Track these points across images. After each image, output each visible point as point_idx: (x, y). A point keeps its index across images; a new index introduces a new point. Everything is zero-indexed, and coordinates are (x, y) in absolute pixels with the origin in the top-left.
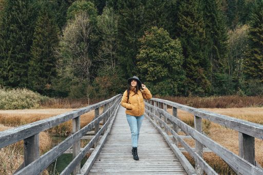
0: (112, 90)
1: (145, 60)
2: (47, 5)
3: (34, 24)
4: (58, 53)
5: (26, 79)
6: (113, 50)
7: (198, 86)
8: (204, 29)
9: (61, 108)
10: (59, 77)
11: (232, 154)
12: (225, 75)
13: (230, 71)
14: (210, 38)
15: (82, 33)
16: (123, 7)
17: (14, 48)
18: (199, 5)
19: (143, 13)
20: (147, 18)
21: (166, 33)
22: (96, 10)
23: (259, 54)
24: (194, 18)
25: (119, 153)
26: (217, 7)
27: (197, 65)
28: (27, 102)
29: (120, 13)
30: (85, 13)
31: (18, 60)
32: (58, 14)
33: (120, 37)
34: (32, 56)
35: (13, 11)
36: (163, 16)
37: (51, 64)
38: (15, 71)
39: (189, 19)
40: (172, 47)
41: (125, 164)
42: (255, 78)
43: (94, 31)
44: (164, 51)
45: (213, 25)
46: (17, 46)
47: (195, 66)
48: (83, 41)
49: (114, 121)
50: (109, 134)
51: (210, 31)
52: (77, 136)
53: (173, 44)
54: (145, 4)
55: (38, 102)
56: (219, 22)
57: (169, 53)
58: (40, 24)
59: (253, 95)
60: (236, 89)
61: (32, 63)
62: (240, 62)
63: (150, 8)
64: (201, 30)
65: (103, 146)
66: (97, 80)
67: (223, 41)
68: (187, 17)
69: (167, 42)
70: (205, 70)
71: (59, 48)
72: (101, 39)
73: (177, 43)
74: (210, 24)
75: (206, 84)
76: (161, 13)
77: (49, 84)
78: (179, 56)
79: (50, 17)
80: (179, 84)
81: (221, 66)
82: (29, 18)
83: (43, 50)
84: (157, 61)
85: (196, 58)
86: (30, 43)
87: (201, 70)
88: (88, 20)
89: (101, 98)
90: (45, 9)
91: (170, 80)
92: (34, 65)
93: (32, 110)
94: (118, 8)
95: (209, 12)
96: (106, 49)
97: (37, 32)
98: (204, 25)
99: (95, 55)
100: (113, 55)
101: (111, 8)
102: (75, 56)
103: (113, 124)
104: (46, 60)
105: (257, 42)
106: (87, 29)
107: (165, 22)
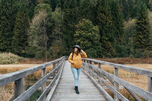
0: (60, 54)
1: (78, 37)
2: (23, 6)
3: (15, 16)
4: (29, 32)
5: (11, 47)
6: (61, 31)
7: (108, 52)
8: (111, 20)
9: (31, 64)
10: (30, 46)
11: (143, 90)
12: (123, 46)
13: (125, 44)
14: (115, 25)
15: (43, 22)
16: (66, 7)
17: (3, 29)
18: (109, 7)
19: (77, 11)
20: (80, 14)
21: (90, 22)
22: (51, 9)
23: (142, 35)
24: (106, 14)
25: (67, 90)
26: (118, 9)
27: (107, 40)
28: (11, 60)
29: (65, 11)
30: (45, 10)
31: (6, 36)
32: (29, 11)
33: (64, 24)
34: (14, 34)
35: (3, 8)
36: (89, 13)
37: (25, 39)
38: (4, 42)
39: (103, 15)
40: (94, 30)
41: (71, 96)
42: (139, 48)
43: (50, 21)
44: (89, 32)
45: (116, 19)
46: (6, 28)
47: (106, 41)
48: (44, 26)
49: (62, 71)
50: (60, 79)
51: (114, 22)
52: (44, 79)
53: (94, 28)
54: (79, 6)
55: (17, 60)
56: (119, 17)
57: (92, 33)
58: (19, 16)
59: (138, 57)
60: (129, 54)
61: (14, 38)
62: (131, 39)
63: (82, 8)
64: (110, 21)
65: (57, 86)
66: (51, 48)
67: (122, 27)
68: (102, 14)
69: (91, 28)
70: (112, 43)
71: (30, 30)
72: (54, 25)
73: (96, 28)
74: (115, 18)
75: (112, 51)
76: (88, 11)
77: (24, 50)
78: (98, 36)
79: (25, 12)
80: (97, 51)
81: (120, 41)
82: (13, 12)
83: (21, 31)
84: (86, 38)
85: (107, 37)
86: (13, 27)
87: (110, 43)
88: (46, 14)
89: (53, 58)
90: (22, 8)
91: (92, 49)
92: (15, 39)
93: (14, 65)
94: (64, 8)
95: (114, 11)
96: (57, 31)
97: (17, 21)
98: (111, 18)
99: (51, 34)
100: (60, 34)
101: (60, 8)
102: (39, 35)
103: (62, 73)
104: (22, 37)
105: (140, 28)
106: (46, 19)
107: (90, 16)
